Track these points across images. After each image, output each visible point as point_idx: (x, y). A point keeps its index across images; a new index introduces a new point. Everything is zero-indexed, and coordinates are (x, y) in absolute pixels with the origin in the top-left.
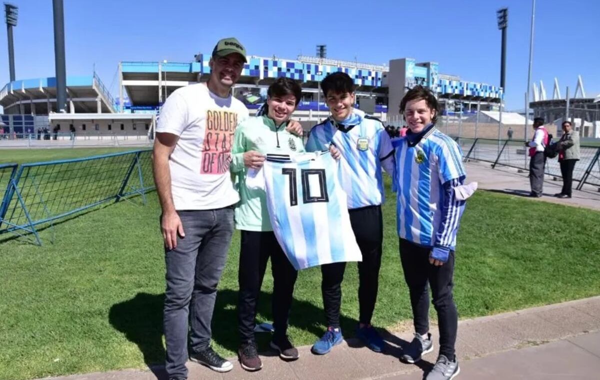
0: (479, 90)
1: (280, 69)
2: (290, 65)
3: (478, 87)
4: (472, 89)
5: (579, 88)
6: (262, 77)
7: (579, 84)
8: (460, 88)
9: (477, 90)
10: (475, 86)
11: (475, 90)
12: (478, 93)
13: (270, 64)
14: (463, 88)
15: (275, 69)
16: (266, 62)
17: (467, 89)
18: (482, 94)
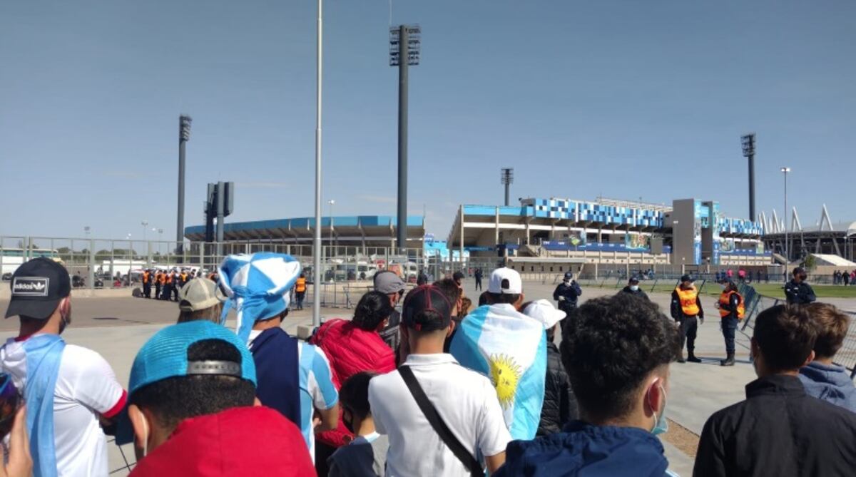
0: (743, 227)
1: (589, 212)
2: (596, 208)
3: (742, 223)
4: (737, 226)
5: (825, 219)
6: (577, 220)
7: (824, 214)
8: (726, 225)
9: (741, 227)
10: (739, 222)
11: (739, 227)
12: (743, 230)
13: (582, 207)
14: (729, 225)
15: (585, 212)
16: (580, 205)
17: (733, 226)
18: (746, 231)
